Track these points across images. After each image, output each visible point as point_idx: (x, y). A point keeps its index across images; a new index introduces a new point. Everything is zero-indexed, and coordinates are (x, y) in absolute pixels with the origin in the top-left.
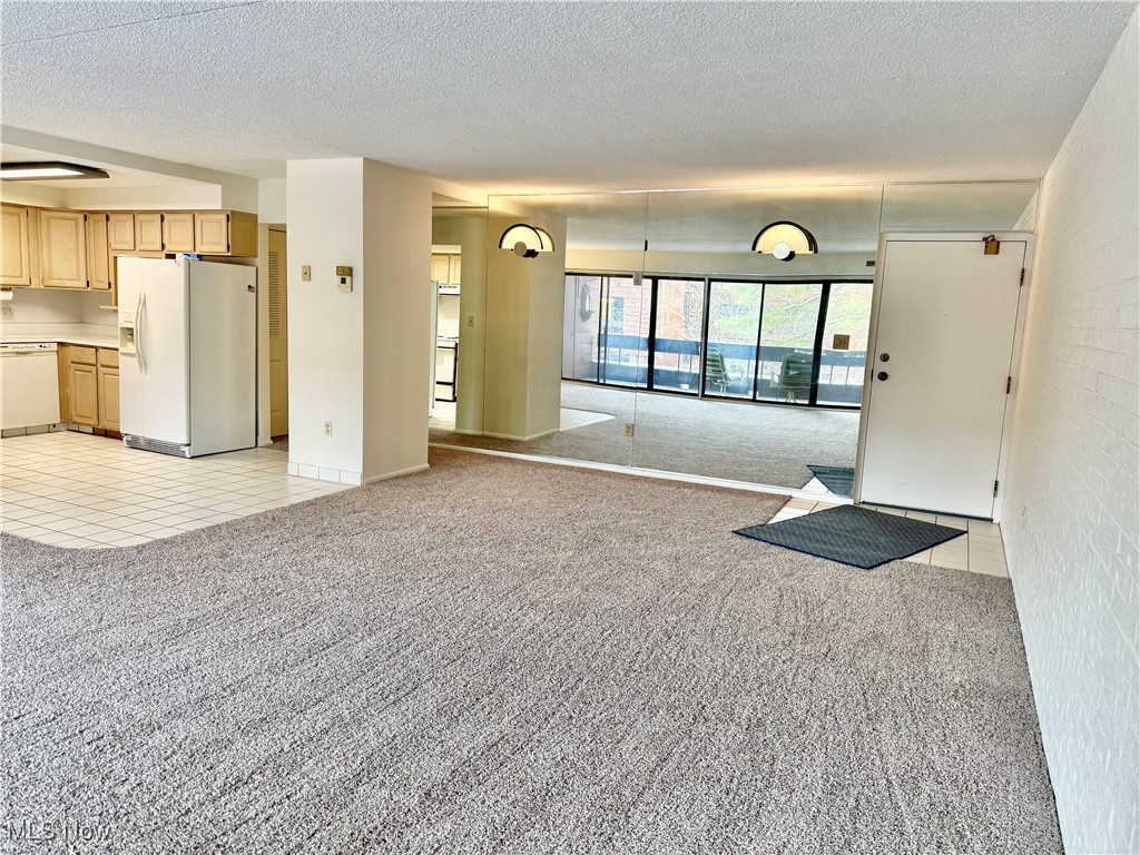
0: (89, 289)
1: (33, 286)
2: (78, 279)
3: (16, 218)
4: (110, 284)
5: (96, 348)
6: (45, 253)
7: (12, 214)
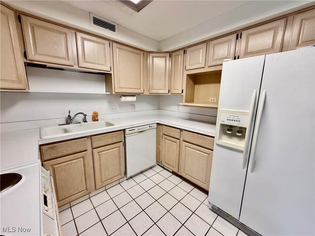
0: (169, 94)
1: (145, 94)
2: (165, 89)
3: (139, 56)
4: (182, 90)
5: (181, 130)
6: (151, 75)
7: (137, 54)
